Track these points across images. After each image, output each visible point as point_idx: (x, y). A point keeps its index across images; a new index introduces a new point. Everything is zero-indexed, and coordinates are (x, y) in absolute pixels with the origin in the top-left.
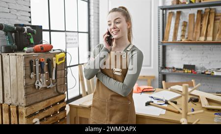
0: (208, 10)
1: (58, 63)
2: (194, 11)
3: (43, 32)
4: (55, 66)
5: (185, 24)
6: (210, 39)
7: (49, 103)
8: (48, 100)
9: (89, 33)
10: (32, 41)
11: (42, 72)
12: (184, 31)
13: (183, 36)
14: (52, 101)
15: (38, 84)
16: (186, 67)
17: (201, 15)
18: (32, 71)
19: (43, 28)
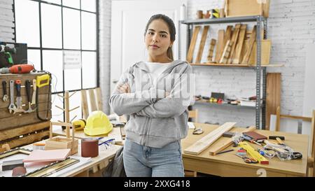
0: (238, 27)
1: (39, 86)
2: (224, 26)
3: (28, 50)
4: (35, 89)
5: (213, 43)
6: (236, 61)
7: (28, 130)
8: (26, 127)
9: (97, 51)
10: (11, 60)
11: (18, 94)
12: (211, 51)
13: (210, 57)
14: (31, 128)
15: (12, 107)
16: (214, 95)
17: (231, 31)
18: (5, 93)
19: (28, 46)
